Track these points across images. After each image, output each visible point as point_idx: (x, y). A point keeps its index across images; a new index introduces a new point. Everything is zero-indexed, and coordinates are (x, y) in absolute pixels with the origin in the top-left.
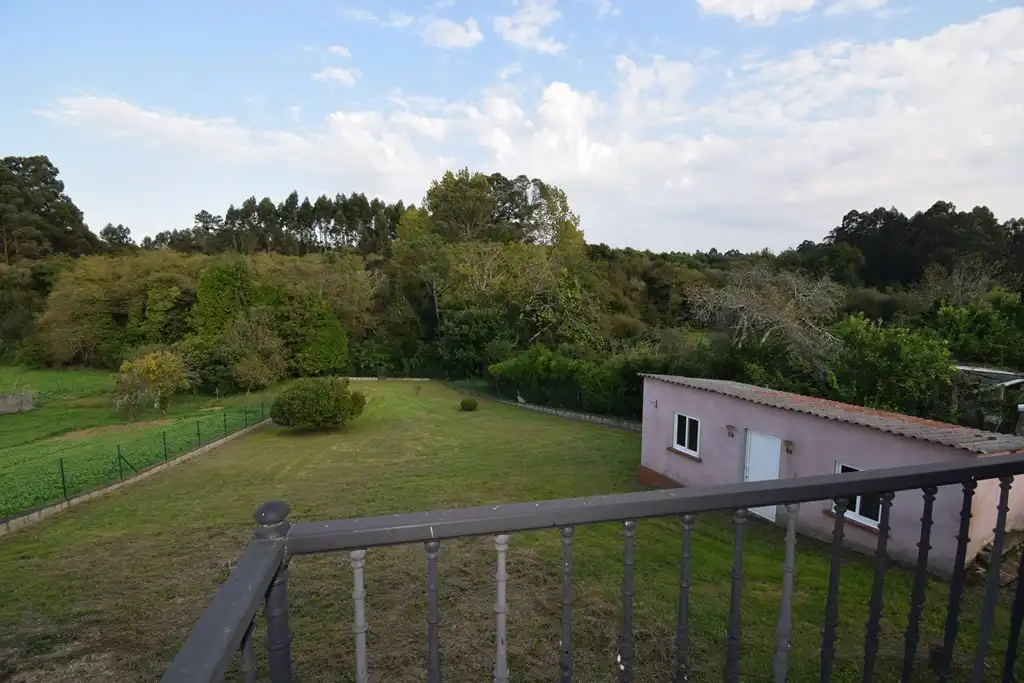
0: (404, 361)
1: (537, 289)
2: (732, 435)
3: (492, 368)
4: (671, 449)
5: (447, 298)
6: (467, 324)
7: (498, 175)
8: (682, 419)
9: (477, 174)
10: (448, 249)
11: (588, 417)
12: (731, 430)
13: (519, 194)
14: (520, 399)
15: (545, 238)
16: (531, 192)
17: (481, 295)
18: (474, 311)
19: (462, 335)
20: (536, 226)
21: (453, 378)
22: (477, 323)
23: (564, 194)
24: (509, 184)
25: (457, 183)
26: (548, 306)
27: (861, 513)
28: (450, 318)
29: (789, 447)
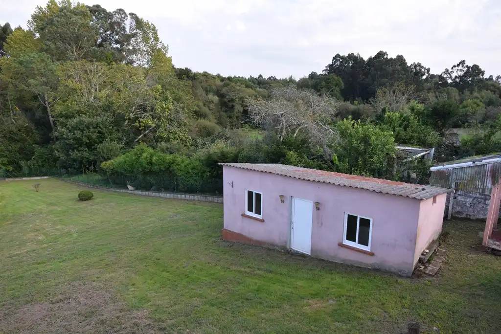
0: (22, 163)
1: (138, 101)
2: (283, 202)
3: (105, 165)
4: (244, 215)
5: (58, 108)
6: (79, 129)
7: (98, 6)
8: (250, 194)
9: (78, 4)
10: (56, 66)
11: (183, 196)
12: (282, 199)
13: (119, 24)
14: (129, 187)
15: (141, 61)
16: (128, 24)
17: (90, 106)
18: (85, 119)
19: (74, 139)
20: (134, 51)
21: (70, 174)
22: (88, 128)
23: (155, 28)
24: (109, 15)
25: (61, 10)
26: (148, 114)
27: (360, 242)
28: (64, 125)
29: (318, 206)
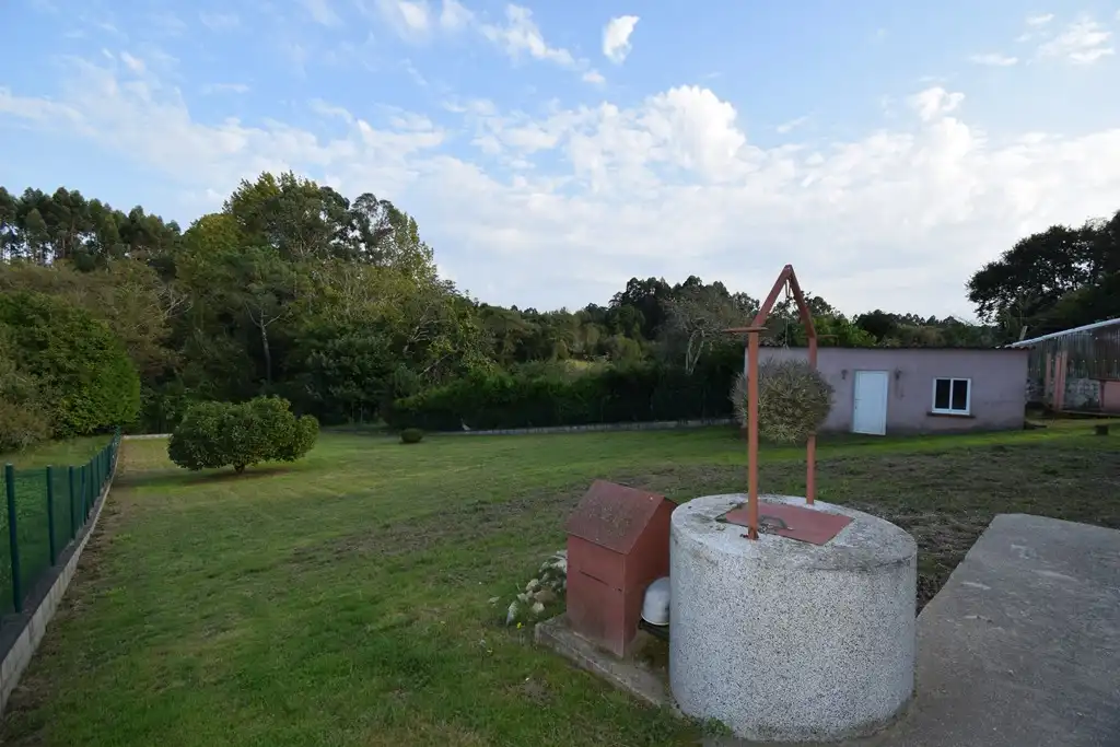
1: (424, 319)
2: (844, 378)
6: (347, 355)
7: (329, 189)
12: (844, 372)
14: (464, 427)
17: (358, 322)
19: (339, 369)
23: (414, 223)
24: (344, 203)
26: (442, 336)
27: (953, 408)
29: (897, 375)
